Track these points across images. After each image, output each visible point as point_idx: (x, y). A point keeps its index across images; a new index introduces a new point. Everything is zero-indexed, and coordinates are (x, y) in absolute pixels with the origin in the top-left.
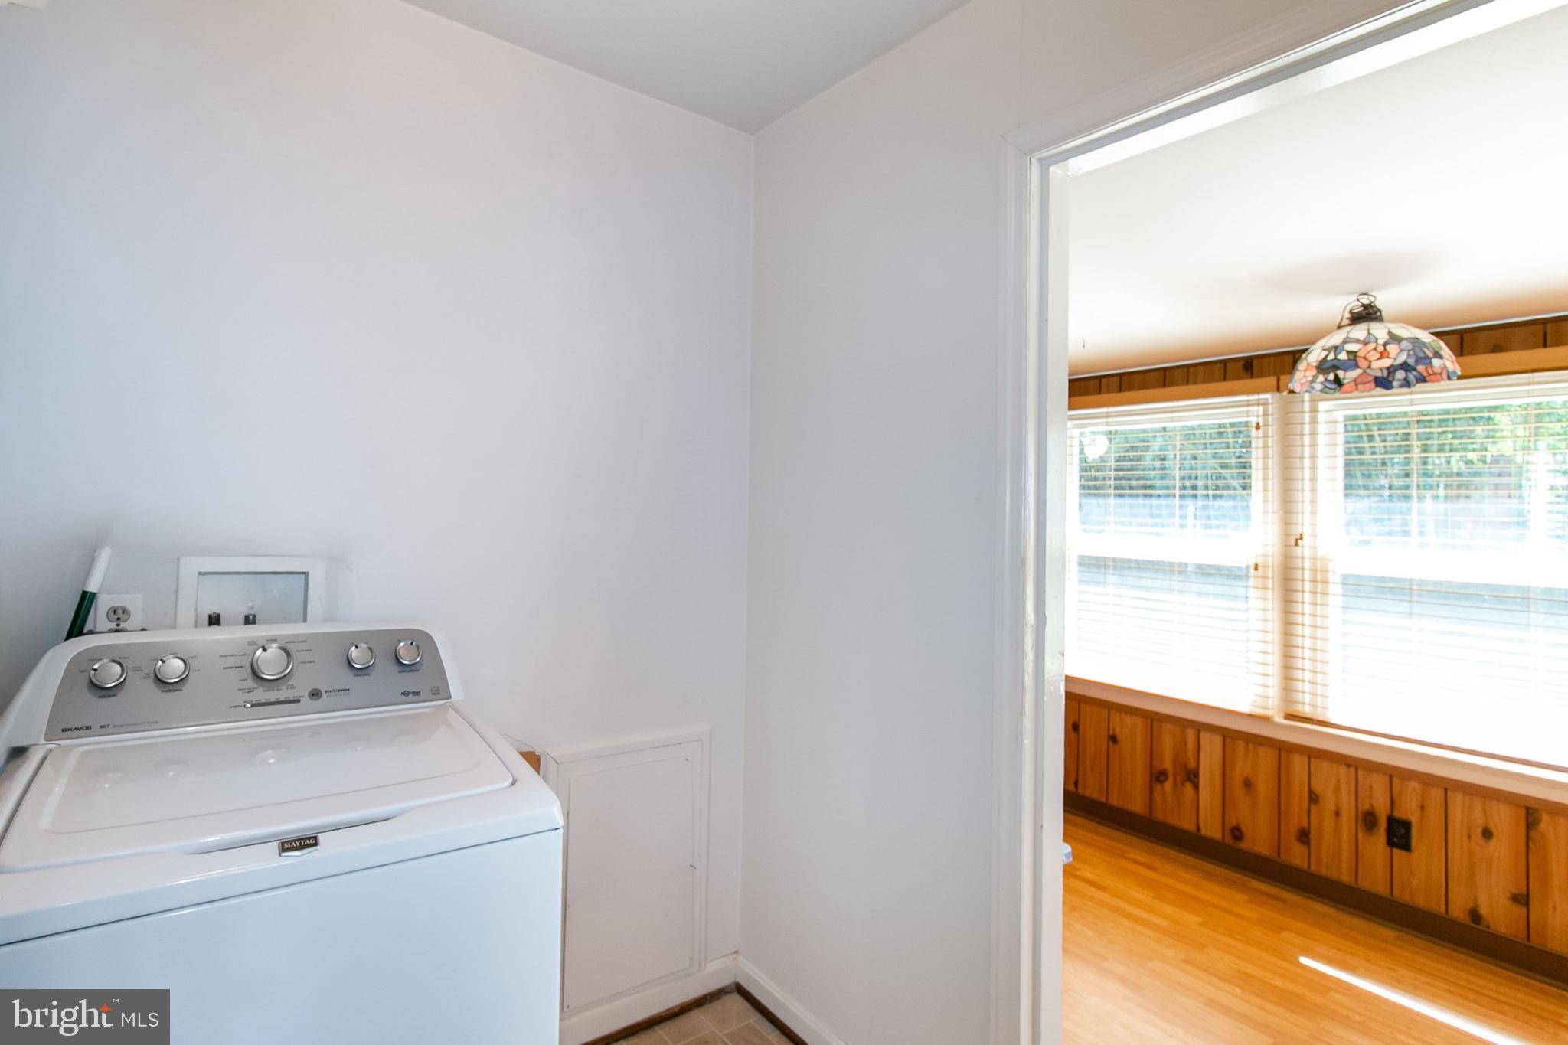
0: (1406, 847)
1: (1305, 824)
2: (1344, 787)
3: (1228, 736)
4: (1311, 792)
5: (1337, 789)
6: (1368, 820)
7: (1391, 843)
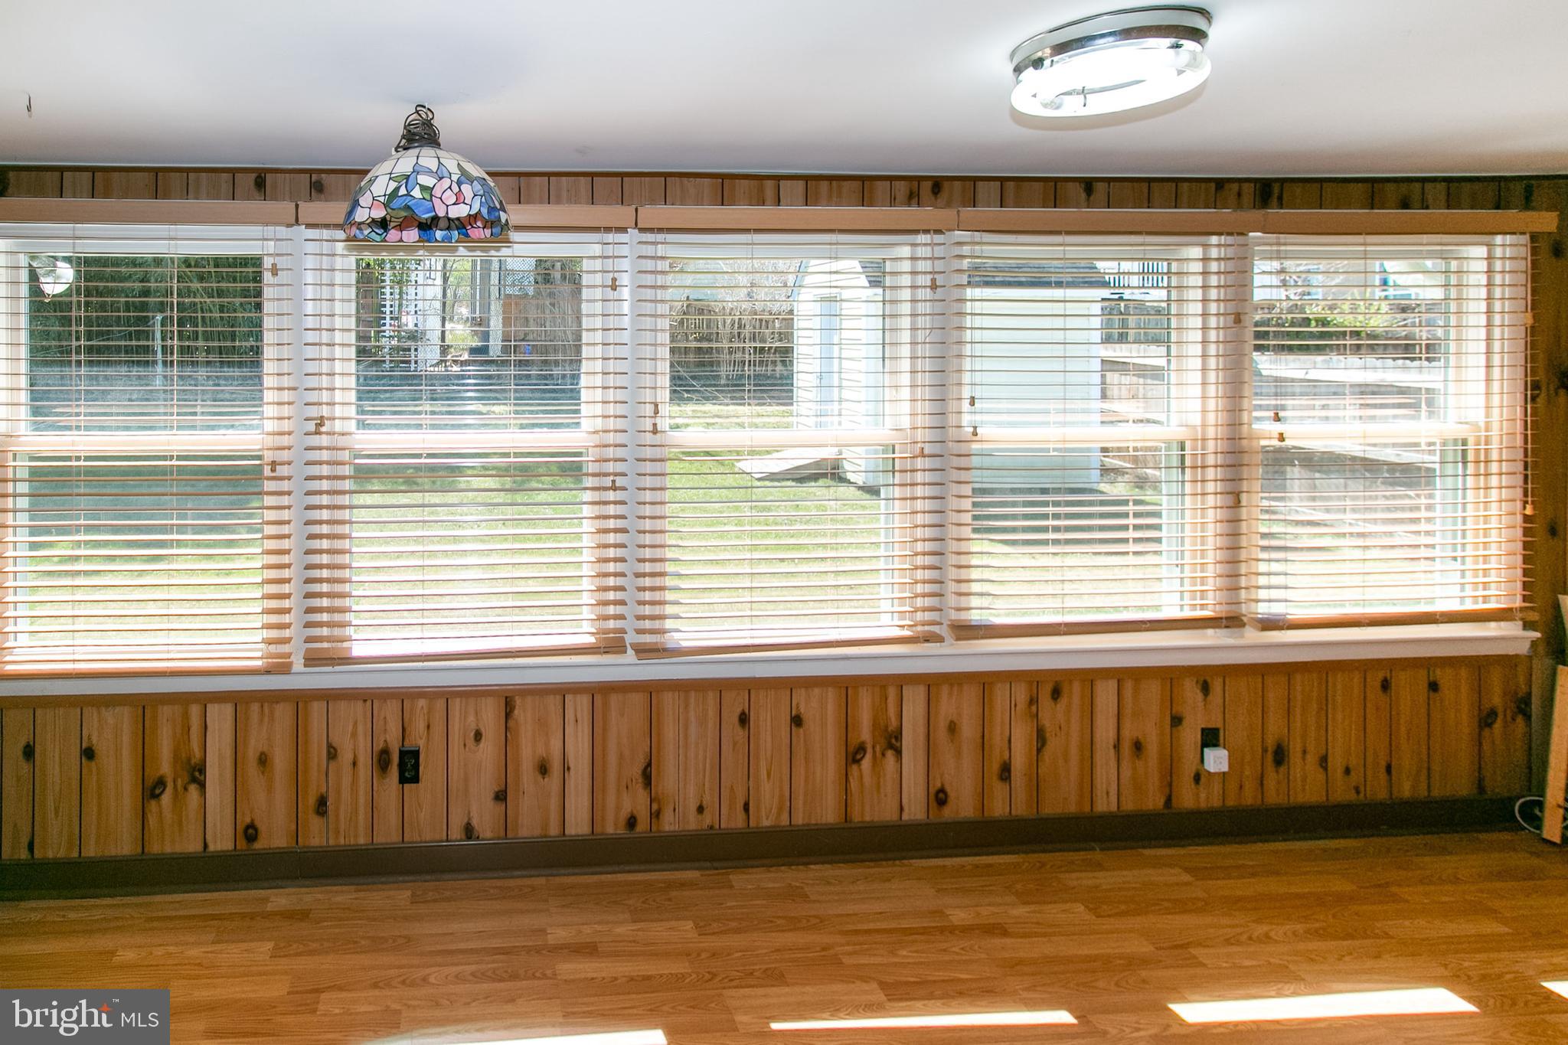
0: (415, 779)
1: (324, 790)
2: (360, 729)
3: (238, 700)
4: (330, 746)
5: (354, 735)
6: (382, 760)
7: (403, 780)
